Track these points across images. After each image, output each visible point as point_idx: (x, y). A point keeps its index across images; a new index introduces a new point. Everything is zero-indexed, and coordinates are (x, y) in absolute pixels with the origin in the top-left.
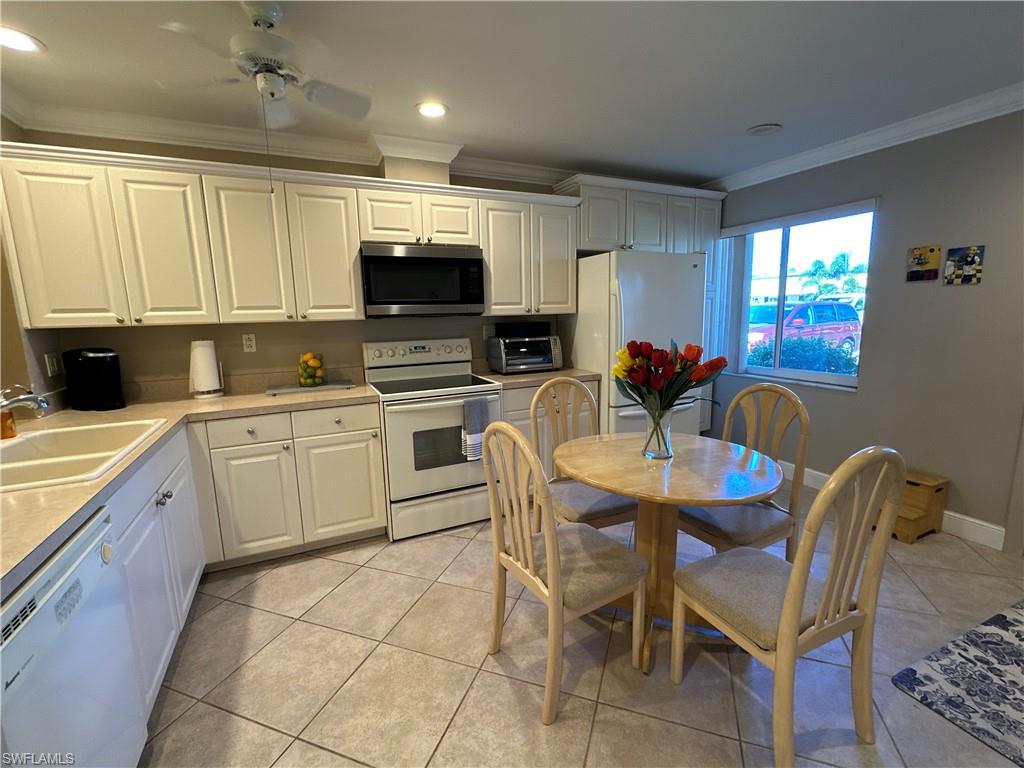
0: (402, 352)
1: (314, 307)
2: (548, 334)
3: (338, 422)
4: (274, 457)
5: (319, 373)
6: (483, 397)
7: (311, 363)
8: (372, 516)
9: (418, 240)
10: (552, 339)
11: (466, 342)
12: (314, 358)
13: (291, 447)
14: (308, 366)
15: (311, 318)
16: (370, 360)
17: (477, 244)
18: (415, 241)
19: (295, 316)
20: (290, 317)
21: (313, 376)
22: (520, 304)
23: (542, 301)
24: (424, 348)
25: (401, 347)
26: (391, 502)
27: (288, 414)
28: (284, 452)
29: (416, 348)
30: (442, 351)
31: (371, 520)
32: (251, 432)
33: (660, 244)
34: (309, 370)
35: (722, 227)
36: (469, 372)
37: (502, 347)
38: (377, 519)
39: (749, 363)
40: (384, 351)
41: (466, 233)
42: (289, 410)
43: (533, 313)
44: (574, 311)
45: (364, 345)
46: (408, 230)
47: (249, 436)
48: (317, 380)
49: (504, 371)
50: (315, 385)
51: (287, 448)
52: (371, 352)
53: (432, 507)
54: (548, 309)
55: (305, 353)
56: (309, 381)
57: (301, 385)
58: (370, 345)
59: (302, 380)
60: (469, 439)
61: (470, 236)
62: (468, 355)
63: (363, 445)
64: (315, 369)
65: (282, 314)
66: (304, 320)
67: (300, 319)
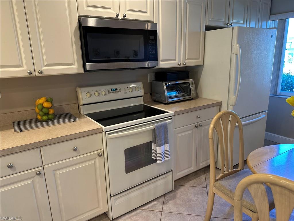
0: (104, 93)
1: (48, 65)
2: (188, 78)
3: (75, 150)
4: (29, 182)
5: (51, 111)
6: (164, 122)
7: (46, 105)
8: (98, 207)
9: (117, 16)
10: (190, 80)
11: (140, 84)
12: (47, 101)
13: (42, 172)
14: (43, 107)
15: (45, 73)
16: (84, 98)
17: (152, 20)
18: (115, 17)
19: (33, 72)
20: (30, 73)
21: (47, 114)
22: (175, 60)
23: (186, 59)
24: (116, 89)
25: (104, 89)
26: (111, 196)
27: (38, 149)
28: (37, 177)
29: (112, 90)
30: (127, 91)
31: (98, 210)
32: (10, 167)
33: (244, 24)
34: (44, 110)
35: (270, 15)
36: (142, 103)
37: (165, 87)
38: (102, 209)
39: (282, 90)
40: (93, 93)
41: (146, 12)
42: (39, 146)
43: (182, 65)
44: (202, 64)
45: (79, 90)
46: (110, 9)
47: (9, 169)
48: (50, 116)
49: (166, 102)
50: (49, 120)
51: (39, 174)
52: (84, 94)
53: (135, 194)
54: (190, 63)
55: (40, 98)
56: (45, 118)
57: (38, 121)
58: (83, 89)
59: (39, 117)
60: (159, 150)
61: (148, 14)
62: (141, 93)
63: (92, 162)
64: (48, 109)
65: (23, 71)
66: (40, 75)
67: (37, 74)
